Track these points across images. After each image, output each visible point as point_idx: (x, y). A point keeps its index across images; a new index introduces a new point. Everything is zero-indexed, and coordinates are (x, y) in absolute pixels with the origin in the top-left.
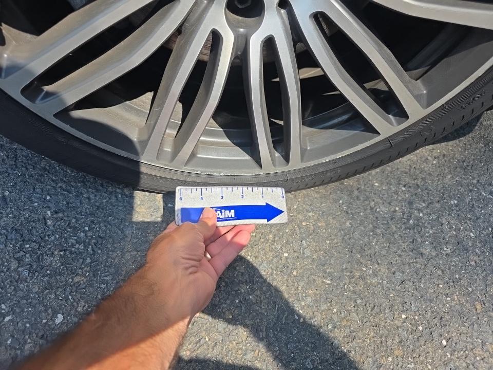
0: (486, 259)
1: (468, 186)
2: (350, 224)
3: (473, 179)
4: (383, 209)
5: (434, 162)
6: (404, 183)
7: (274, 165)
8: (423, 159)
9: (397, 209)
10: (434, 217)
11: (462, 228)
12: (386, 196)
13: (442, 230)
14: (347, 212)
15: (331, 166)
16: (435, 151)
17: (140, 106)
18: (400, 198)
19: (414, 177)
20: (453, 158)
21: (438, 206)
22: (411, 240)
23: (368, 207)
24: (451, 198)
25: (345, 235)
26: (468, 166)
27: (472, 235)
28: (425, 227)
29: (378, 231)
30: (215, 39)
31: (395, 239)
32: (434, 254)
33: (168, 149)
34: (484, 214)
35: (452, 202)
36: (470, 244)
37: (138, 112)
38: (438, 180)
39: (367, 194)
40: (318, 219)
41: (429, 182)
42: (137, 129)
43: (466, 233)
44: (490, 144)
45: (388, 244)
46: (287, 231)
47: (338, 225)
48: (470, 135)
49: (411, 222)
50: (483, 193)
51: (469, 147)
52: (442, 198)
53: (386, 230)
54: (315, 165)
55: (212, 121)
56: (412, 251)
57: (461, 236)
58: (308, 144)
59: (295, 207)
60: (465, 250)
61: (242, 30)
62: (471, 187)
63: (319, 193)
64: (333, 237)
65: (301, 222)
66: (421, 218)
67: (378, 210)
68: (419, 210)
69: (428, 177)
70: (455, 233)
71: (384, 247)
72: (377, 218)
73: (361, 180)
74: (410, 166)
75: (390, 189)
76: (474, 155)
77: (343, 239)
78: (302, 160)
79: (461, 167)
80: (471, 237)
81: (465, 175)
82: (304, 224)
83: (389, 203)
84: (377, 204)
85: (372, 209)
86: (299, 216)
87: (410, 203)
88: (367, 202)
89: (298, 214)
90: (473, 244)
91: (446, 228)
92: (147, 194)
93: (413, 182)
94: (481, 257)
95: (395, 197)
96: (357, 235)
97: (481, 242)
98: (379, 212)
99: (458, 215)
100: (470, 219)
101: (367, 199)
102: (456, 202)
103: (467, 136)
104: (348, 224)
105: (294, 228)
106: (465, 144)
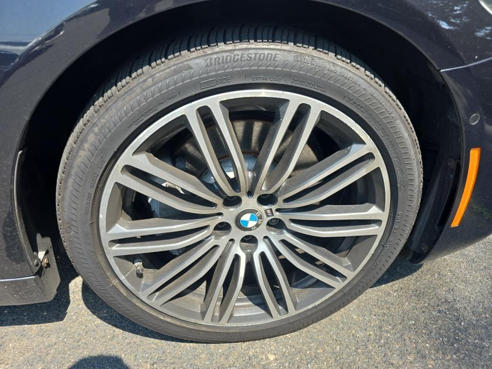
0: (439, 362)
1: (421, 309)
2: (340, 348)
3: (425, 302)
4: (360, 335)
5: (395, 294)
6: (374, 313)
7: (280, 314)
8: (387, 293)
9: (371, 333)
10: (399, 335)
11: (420, 341)
12: (362, 324)
13: (405, 345)
14: (336, 340)
15: (315, 310)
16: (394, 286)
17: (200, 291)
18: (372, 325)
19: (381, 308)
20: (408, 290)
21: (400, 327)
22: (384, 355)
23: (351, 335)
24: (409, 320)
25: (337, 357)
26: (420, 293)
27: (428, 345)
28: (392, 344)
29: (359, 351)
30: (237, 258)
31: (372, 355)
32: (401, 363)
33: (217, 314)
34: (435, 328)
35: (410, 323)
36: (427, 353)
37: (200, 295)
38: (399, 307)
39: (349, 325)
40: (317, 348)
41: (393, 310)
42: (200, 305)
43: (423, 344)
44: (436, 274)
45: (367, 360)
46: (297, 359)
47: (331, 350)
48: (420, 270)
49: (382, 341)
50: (433, 312)
51: (420, 279)
52: (403, 321)
53: (365, 349)
54: (305, 311)
55: (241, 293)
56: (385, 363)
57: (420, 347)
58: (297, 299)
59: (301, 341)
60: (424, 357)
61: (248, 251)
62: (424, 310)
63: (316, 328)
64: (329, 359)
65: (306, 351)
66: (389, 337)
67: (358, 335)
68: (387, 332)
69: (391, 306)
70: (414, 345)
71: (364, 362)
72: (358, 341)
73: (344, 315)
74: (377, 300)
75: (365, 319)
76: (424, 284)
77: (335, 360)
78: (296, 309)
79: (415, 295)
80: (427, 347)
81: (418, 301)
82: (308, 352)
83: (365, 330)
84: (357, 331)
85: (353, 335)
86: (305, 347)
87: (380, 328)
88: (349, 331)
89: (303, 345)
90: (429, 353)
91: (408, 342)
92: (205, 345)
93: (381, 312)
94: (436, 361)
95: (369, 324)
96: (345, 356)
97: (435, 350)
98: (359, 337)
99: (416, 332)
100: (425, 333)
101: (349, 328)
102: (413, 322)
103: (418, 271)
104: (338, 348)
105: (302, 356)
106: (417, 277)
